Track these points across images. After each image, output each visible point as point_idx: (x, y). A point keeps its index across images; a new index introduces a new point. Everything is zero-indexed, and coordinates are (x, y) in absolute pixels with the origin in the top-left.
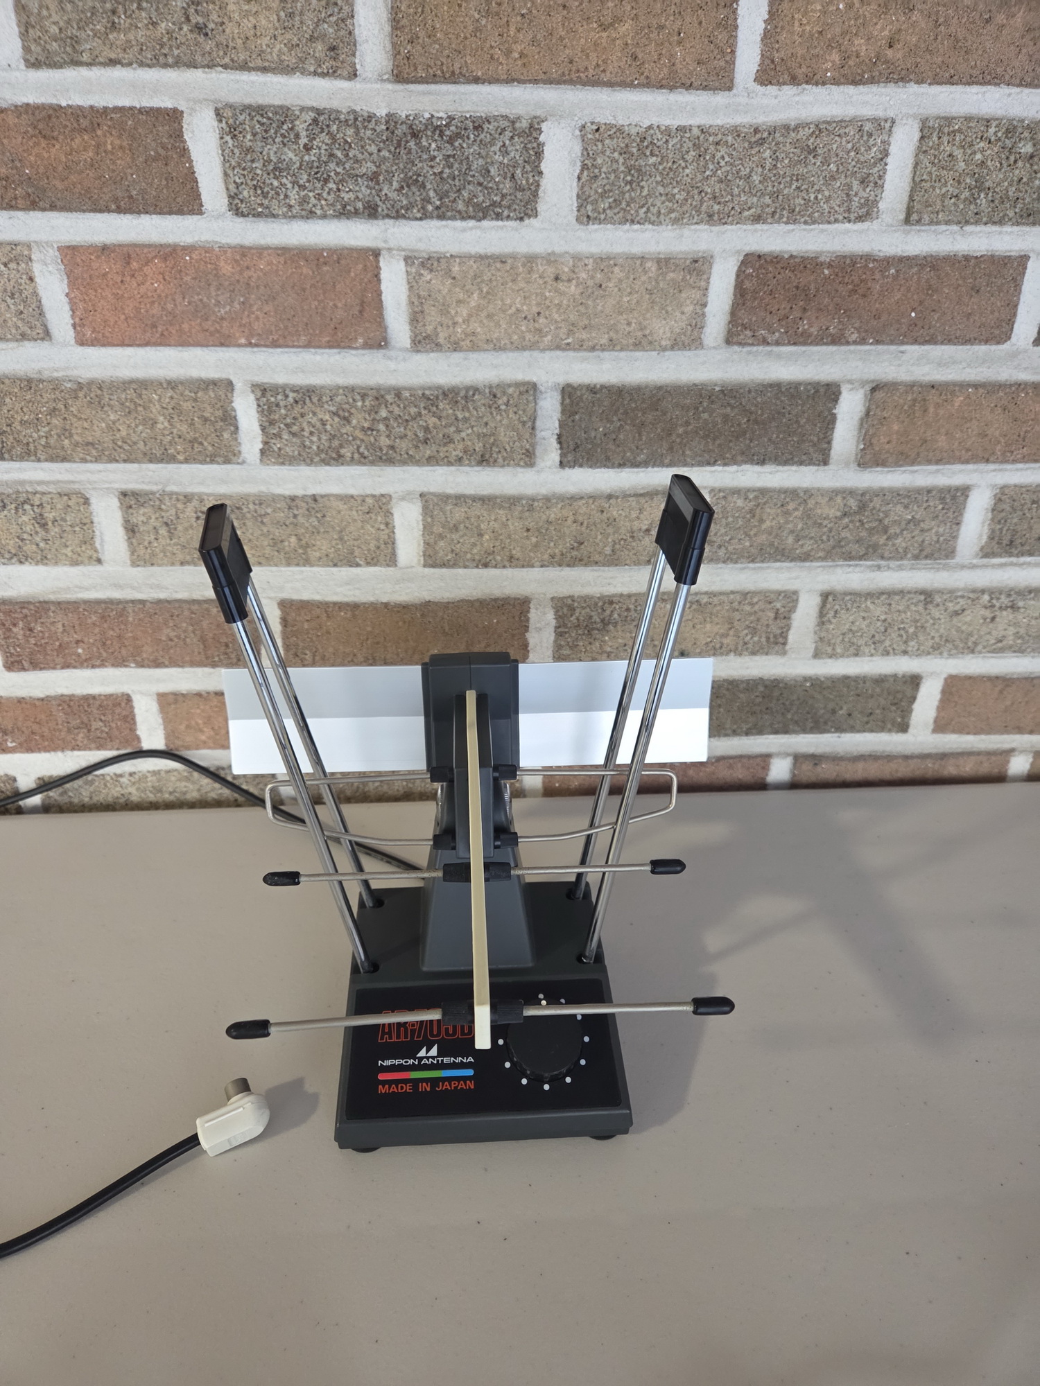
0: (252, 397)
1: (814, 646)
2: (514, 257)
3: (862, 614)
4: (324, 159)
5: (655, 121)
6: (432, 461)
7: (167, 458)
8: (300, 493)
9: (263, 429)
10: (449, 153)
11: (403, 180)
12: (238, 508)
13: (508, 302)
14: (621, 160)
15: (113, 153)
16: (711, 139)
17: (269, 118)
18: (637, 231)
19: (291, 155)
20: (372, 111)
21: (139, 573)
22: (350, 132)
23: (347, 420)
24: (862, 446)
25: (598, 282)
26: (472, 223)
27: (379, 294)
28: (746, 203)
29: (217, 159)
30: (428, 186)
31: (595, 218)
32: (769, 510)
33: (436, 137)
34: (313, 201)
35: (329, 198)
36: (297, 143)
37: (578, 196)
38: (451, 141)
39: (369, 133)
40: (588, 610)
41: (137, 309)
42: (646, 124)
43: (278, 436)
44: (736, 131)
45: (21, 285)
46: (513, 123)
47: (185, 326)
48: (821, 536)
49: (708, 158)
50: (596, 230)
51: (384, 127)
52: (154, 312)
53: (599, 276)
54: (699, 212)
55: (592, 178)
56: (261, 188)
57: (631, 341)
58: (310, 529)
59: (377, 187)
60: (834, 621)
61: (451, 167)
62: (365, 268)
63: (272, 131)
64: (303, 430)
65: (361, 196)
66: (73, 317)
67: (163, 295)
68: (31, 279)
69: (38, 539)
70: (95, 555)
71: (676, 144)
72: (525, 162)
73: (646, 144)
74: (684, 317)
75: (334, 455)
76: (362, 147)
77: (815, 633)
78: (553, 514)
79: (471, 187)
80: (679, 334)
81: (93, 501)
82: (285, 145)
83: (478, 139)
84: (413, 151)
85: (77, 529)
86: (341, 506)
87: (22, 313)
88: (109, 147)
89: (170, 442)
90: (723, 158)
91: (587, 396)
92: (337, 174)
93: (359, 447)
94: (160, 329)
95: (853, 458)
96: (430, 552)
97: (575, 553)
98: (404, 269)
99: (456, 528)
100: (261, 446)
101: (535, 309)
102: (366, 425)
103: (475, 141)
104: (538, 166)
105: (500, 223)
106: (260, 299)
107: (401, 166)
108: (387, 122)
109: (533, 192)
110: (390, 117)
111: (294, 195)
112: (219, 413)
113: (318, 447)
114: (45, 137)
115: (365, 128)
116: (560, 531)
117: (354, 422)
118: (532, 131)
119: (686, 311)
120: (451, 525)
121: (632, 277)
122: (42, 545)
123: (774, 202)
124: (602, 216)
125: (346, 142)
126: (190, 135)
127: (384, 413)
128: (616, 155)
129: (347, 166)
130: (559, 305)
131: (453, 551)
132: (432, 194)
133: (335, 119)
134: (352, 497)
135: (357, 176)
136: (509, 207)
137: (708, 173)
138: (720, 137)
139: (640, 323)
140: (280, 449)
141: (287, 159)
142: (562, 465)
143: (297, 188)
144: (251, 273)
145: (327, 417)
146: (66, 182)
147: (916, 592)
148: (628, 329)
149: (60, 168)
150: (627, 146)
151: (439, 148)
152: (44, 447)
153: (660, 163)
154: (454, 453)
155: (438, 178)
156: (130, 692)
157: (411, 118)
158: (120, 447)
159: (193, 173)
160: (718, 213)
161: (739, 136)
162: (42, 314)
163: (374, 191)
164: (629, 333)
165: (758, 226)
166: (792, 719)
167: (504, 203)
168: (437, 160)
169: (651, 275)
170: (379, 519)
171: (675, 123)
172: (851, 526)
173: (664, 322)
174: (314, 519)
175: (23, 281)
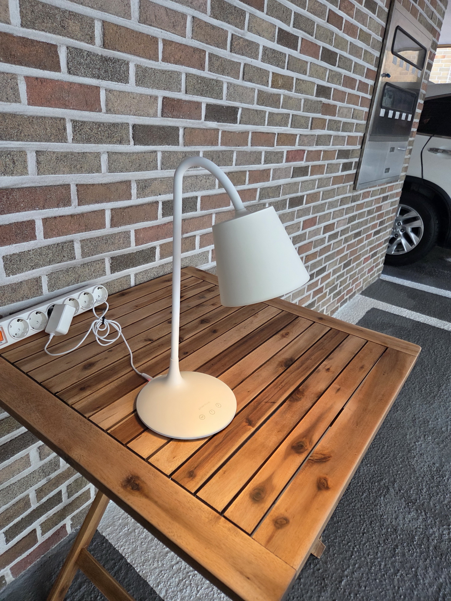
0: (71, 123)
2: (125, 92)
4: (89, 63)
5: (147, 66)
6: (110, 143)
7: (49, 140)
8: (80, 152)
9: (73, 132)
10: (113, 66)
11: (105, 71)
12: (66, 156)
13: (125, 103)
15: (40, 53)
16: (156, 71)
17: (78, 51)
18: (146, 89)
19: (82, 61)
20: (98, 53)
21: (40, 177)
23: (92, 131)
24: (184, 141)
25: (140, 100)
26: (117, 83)
27: (100, 98)
28: (162, 86)
29: (66, 58)
30: (109, 73)
31: (139, 85)
33: (111, 62)
34: (87, 73)
35: (90, 73)
36: (84, 58)
37: (136, 80)
38: (113, 63)
39: (97, 58)
40: (142, 184)
41: (45, 96)
43: (76, 135)
44: (159, 70)
46: (124, 61)
47: (56, 102)
49: (156, 75)
50: (139, 88)
51: (100, 58)
52: (49, 97)
53: (140, 98)
54: (155, 86)
55: (137, 77)
56: (76, 68)
57: (146, 114)
58: (83, 162)
59: (100, 71)
61: (113, 69)
62: (97, 91)
63: (79, 54)
64: (82, 133)
65: (97, 73)
66: (27, 96)
67: (51, 93)
70: (27, 172)
71: (151, 71)
72: (126, 70)
73: (146, 70)
74: (154, 110)
75: (90, 141)
76: (97, 61)
78: (134, 157)
79: (117, 74)
80: (154, 113)
81: (28, 154)
82: (81, 58)
83: (119, 64)
84: (106, 64)
85: (23, 163)
86: (90, 155)
87: (14, 94)
89: (51, 136)
90: (158, 75)
91: (138, 127)
92: (92, 67)
93: (94, 139)
94: (50, 102)
95: (183, 144)
96: (110, 168)
97: (139, 168)
98: (105, 92)
99: (115, 162)
100: (72, 138)
101: (130, 105)
102: (96, 132)
104: (129, 72)
105: (122, 84)
106: (74, 96)
107: (104, 67)
109: (128, 78)
110: (102, 56)
111: (83, 71)
112: (63, 127)
113: (86, 138)
114: (24, 46)
116: (136, 162)
118: (128, 64)
119: (155, 108)
121: (146, 99)
122: (12, 169)
123: (166, 86)
125: (93, 60)
126: (59, 52)
128: (141, 72)
129: (94, 65)
130: (134, 105)
131: (115, 168)
132: (110, 75)
133: (91, 54)
134: (92, 153)
135: (96, 68)
136: (124, 80)
137: (156, 79)
139: (148, 111)
140: (77, 139)
142: (135, 145)
143: (83, 69)
144: (72, 89)
145: (88, 130)
146: (29, 59)
147: (194, 176)
149: (27, 55)
150: (143, 70)
151: (111, 64)
152: (16, 136)
153: (148, 75)
154: (115, 141)
155: (111, 71)
156: (35, 219)
157: (106, 57)
158: (37, 137)
159: (59, 62)
160: (158, 87)
162: (19, 95)
163: (99, 73)
164: (146, 112)
165: (165, 91)
168: (111, 67)
169: (149, 99)
170: (98, 159)
171: (150, 67)
174: (84, 159)
175: (15, 85)
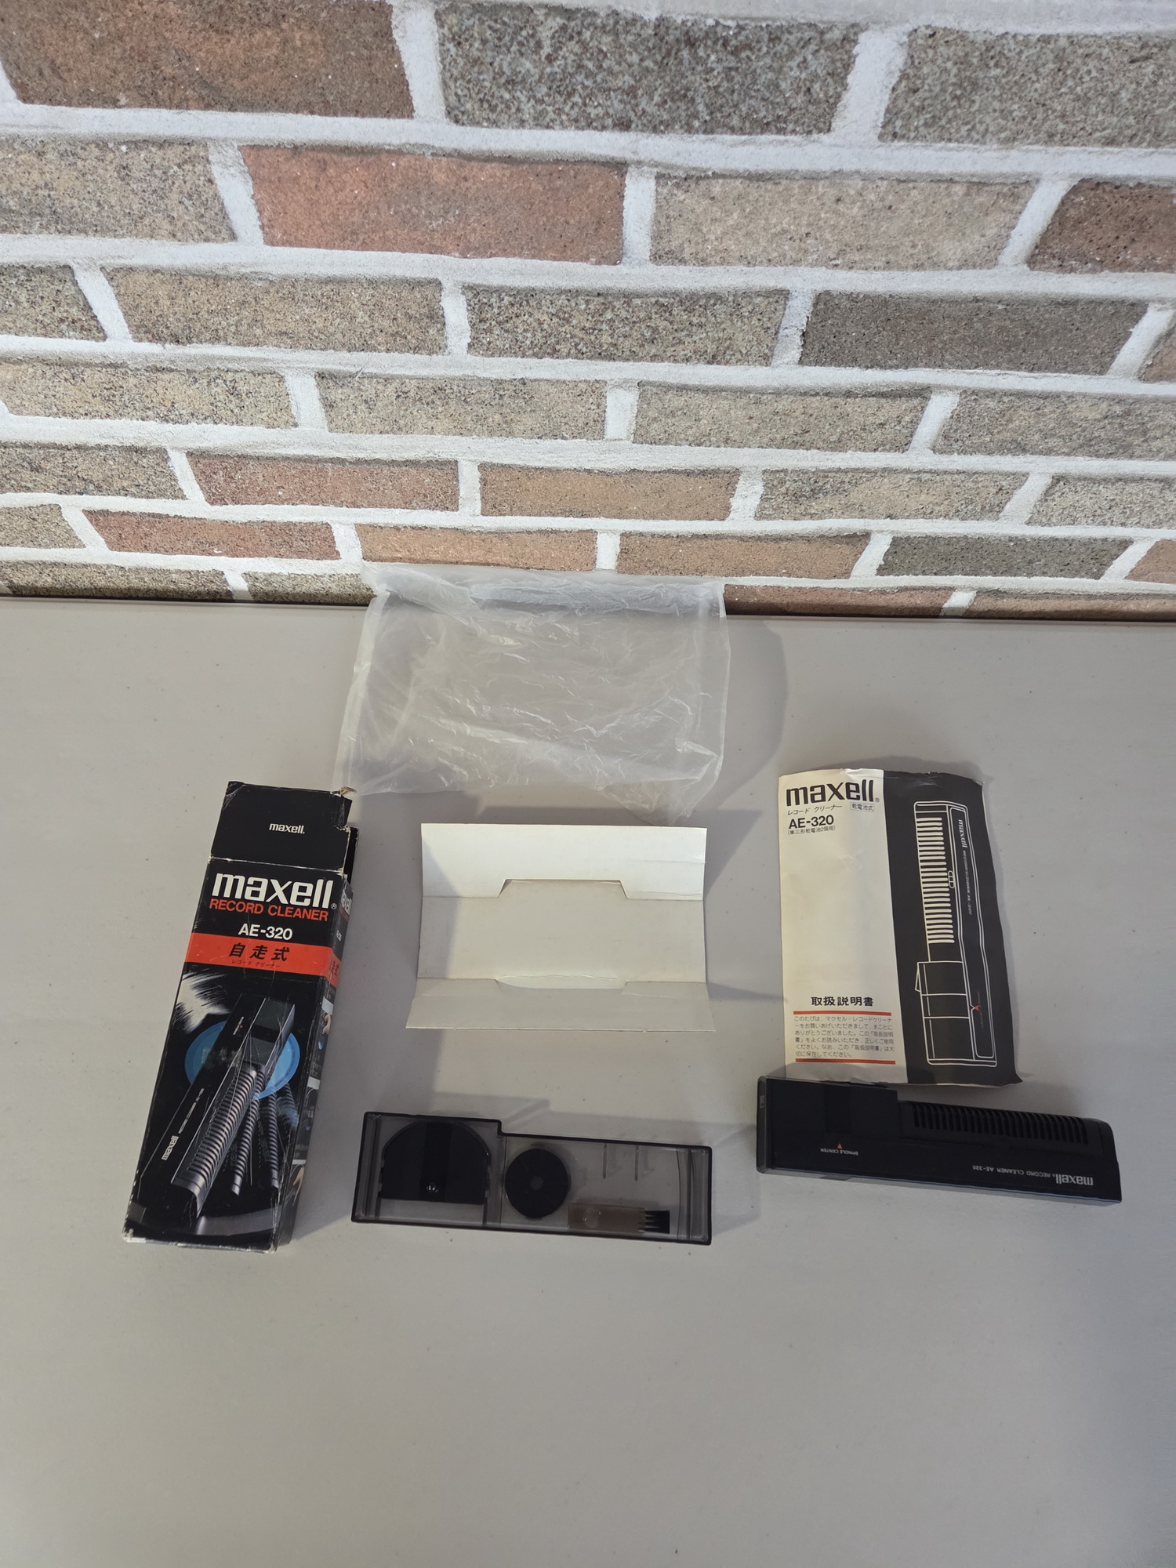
0: (463, 298)
1: (1030, 516)
2: (791, 175)
3: (1090, 495)
4: (570, 70)
5: (1012, 28)
6: (654, 358)
7: (366, 347)
8: (509, 377)
9: (473, 326)
10: (732, 64)
11: (668, 94)
12: (440, 389)
13: (774, 221)
14: (954, 71)
15: (302, 50)
16: (1080, 51)
17: (504, 23)
18: (952, 149)
19: (528, 65)
20: (638, 13)
21: (338, 437)
22: (607, 39)
23: (565, 320)
24: (1150, 363)
25: (887, 203)
26: (745, 137)
27: (620, 211)
28: (1102, 123)
29: (435, 64)
30: (698, 100)
31: (903, 137)
32: (1022, 412)
33: (719, 47)
34: (552, 115)
35: (572, 112)
36: (536, 52)
37: (888, 110)
38: (735, 52)
39: (630, 38)
40: (800, 483)
41: (336, 216)
42: (1000, 31)
43: (489, 331)
44: (1117, 42)
45: (199, 186)
46: (822, 33)
47: (390, 233)
48: (1072, 435)
49: (1069, 72)
50: (901, 148)
51: (650, 31)
52: (355, 219)
53: (890, 197)
54: (1037, 131)
55: (910, 89)
56: (488, 101)
57: (911, 262)
58: (516, 408)
59: (633, 102)
60: (1058, 499)
61: (730, 79)
62: (607, 185)
63: (507, 38)
64: (517, 327)
65: (611, 111)
66: (260, 218)
67: (364, 202)
68: (210, 181)
69: (232, 406)
70: (291, 420)
71: (1033, 55)
72: (829, 74)
73: (992, 53)
74: (983, 239)
75: (549, 350)
76: (621, 56)
77: (1035, 506)
78: (782, 406)
79: (752, 102)
80: (972, 256)
81: (288, 378)
82: (522, 54)
83: (772, 52)
84: (686, 62)
85: (272, 399)
86: (552, 389)
87: (202, 216)
88: (298, 43)
89: (371, 334)
90: (1089, 72)
91: (845, 303)
92: (585, 87)
93: (577, 345)
94: (361, 238)
95: (1135, 370)
96: (642, 431)
97: (796, 439)
98: (654, 188)
99: (673, 414)
100: (469, 340)
101: (804, 230)
102: (587, 325)
103: (768, 52)
104: (845, 78)
105: (781, 137)
106: (478, 210)
107: (668, 79)
108: (657, 27)
109: (832, 104)
110: (662, 23)
111: (528, 109)
112: (426, 310)
113: (532, 342)
114: (217, 31)
115: (628, 32)
116: (785, 421)
117: (574, 322)
118: (846, 41)
119: (987, 233)
120: (668, 411)
121: (931, 200)
122: (236, 411)
123: (1138, 123)
124: (912, 135)
125: (601, 51)
126: (401, 34)
127: (609, 315)
128: (949, 65)
129: (599, 79)
130: (834, 227)
131: (665, 432)
132: (701, 107)
133: (590, 25)
134: (564, 382)
135: (610, 89)
136: (796, 122)
137: (1063, 90)
138: (1093, 48)
139: (928, 246)
140: (489, 343)
141: (523, 71)
142: (801, 362)
143: (532, 101)
144: (468, 184)
145: (545, 317)
146: (245, 81)
147: (1156, 480)
148: (911, 251)
149: (238, 66)
150: (967, 55)
151: (719, 61)
152: (234, 333)
153: (1004, 76)
154: (683, 353)
155: (712, 92)
156: (329, 522)
157: (689, 24)
158: (317, 338)
159: (404, 75)
160: (1063, 133)
161: (1118, 49)
162: (225, 216)
163: (628, 107)
164: (911, 255)
165: (1109, 149)
166: (985, 565)
167: (789, 118)
168: (715, 73)
169: (956, 198)
170: (591, 400)
171: (1038, 32)
172: (1108, 427)
173: (957, 244)
174: (522, 400)
175: (201, 183)
